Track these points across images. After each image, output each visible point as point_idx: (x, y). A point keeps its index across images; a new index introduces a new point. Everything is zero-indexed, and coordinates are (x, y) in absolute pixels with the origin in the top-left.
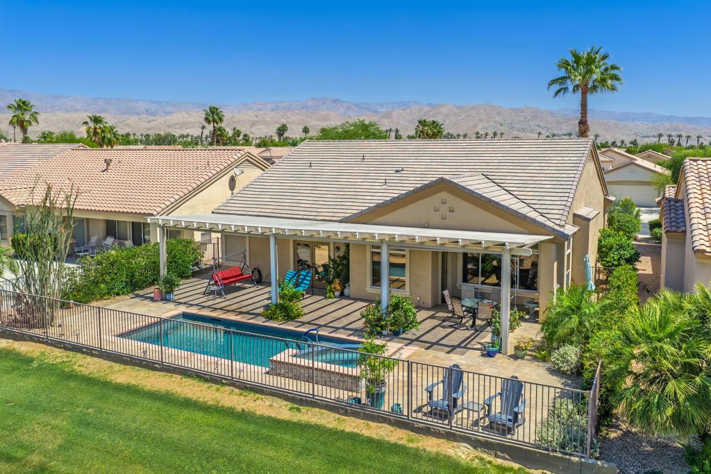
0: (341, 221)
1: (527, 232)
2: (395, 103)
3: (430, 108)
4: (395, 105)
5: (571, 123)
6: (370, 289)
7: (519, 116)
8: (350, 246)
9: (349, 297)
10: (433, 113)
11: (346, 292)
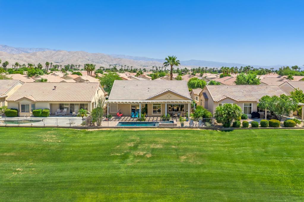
0: (146, 100)
3: (55, 52)
4: (37, 49)
5: (117, 60)
6: (153, 114)
7: (96, 57)
8: (148, 105)
9: (147, 117)
10: (57, 54)
11: (147, 116)
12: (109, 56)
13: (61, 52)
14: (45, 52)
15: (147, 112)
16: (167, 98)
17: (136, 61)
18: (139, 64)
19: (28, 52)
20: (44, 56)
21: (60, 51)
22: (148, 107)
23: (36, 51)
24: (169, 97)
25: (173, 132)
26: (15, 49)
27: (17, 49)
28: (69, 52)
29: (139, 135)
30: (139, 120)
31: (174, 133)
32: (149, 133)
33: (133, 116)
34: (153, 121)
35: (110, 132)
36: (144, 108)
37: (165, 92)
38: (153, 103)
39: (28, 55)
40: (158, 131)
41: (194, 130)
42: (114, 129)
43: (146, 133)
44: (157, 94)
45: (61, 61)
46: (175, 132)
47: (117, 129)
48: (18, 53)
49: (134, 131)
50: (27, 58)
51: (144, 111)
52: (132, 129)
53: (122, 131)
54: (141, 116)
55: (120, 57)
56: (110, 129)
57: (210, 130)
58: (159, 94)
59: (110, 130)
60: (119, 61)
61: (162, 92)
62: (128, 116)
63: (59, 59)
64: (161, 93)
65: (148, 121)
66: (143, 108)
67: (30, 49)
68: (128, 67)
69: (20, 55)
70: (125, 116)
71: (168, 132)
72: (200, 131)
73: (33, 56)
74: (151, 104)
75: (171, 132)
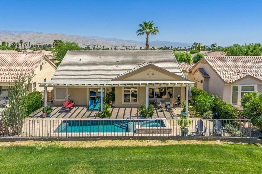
0: (112, 80)
1: (177, 80)
2: (22, 31)
3: (37, 34)
4: (22, 32)
5: (91, 41)
6: (124, 103)
7: (73, 38)
8: (116, 89)
9: (115, 107)
10: (39, 36)
11: (114, 105)
12: (84, 38)
13: (43, 35)
14: (28, 35)
15: (114, 100)
16: (148, 77)
17: (108, 42)
18: (111, 44)
19: (14, 35)
20: (28, 37)
21: (41, 33)
22: (117, 92)
23: (21, 33)
24: (150, 74)
25: (168, 152)
26: (3, 32)
27: (4, 32)
28: (49, 34)
29: (93, 163)
30: (99, 115)
31: (172, 156)
32: (116, 156)
33: (92, 107)
34: (123, 117)
35: (31, 153)
36: (110, 93)
37: (143, 68)
38: (124, 85)
39: (13, 37)
40: (136, 150)
41: (210, 146)
42: (43, 144)
43: (110, 156)
44: (131, 71)
45: (42, 42)
46: (172, 153)
47: (49, 144)
48: (5, 35)
49: (85, 149)
50: (13, 40)
51: (110, 97)
52: (81, 142)
53: (59, 149)
54: (104, 109)
55: (94, 39)
56: (36, 142)
57: (243, 144)
58: (134, 70)
59: (34, 145)
60: (93, 42)
61: (139, 68)
62: (84, 106)
63: (41, 41)
64: (136, 69)
65: (116, 117)
66: (108, 92)
67: (16, 32)
68: (100, 46)
69: (6, 37)
70: (79, 106)
71: (157, 153)
72: (225, 147)
73: (18, 38)
74: (121, 88)
75: (165, 153)
